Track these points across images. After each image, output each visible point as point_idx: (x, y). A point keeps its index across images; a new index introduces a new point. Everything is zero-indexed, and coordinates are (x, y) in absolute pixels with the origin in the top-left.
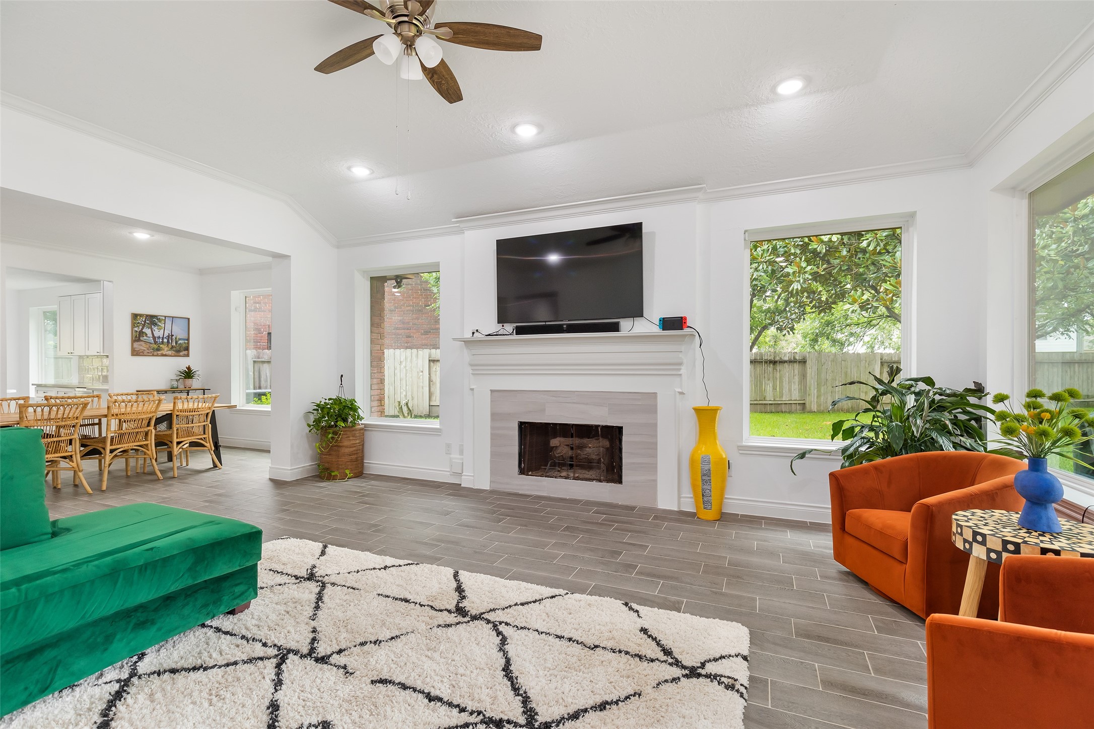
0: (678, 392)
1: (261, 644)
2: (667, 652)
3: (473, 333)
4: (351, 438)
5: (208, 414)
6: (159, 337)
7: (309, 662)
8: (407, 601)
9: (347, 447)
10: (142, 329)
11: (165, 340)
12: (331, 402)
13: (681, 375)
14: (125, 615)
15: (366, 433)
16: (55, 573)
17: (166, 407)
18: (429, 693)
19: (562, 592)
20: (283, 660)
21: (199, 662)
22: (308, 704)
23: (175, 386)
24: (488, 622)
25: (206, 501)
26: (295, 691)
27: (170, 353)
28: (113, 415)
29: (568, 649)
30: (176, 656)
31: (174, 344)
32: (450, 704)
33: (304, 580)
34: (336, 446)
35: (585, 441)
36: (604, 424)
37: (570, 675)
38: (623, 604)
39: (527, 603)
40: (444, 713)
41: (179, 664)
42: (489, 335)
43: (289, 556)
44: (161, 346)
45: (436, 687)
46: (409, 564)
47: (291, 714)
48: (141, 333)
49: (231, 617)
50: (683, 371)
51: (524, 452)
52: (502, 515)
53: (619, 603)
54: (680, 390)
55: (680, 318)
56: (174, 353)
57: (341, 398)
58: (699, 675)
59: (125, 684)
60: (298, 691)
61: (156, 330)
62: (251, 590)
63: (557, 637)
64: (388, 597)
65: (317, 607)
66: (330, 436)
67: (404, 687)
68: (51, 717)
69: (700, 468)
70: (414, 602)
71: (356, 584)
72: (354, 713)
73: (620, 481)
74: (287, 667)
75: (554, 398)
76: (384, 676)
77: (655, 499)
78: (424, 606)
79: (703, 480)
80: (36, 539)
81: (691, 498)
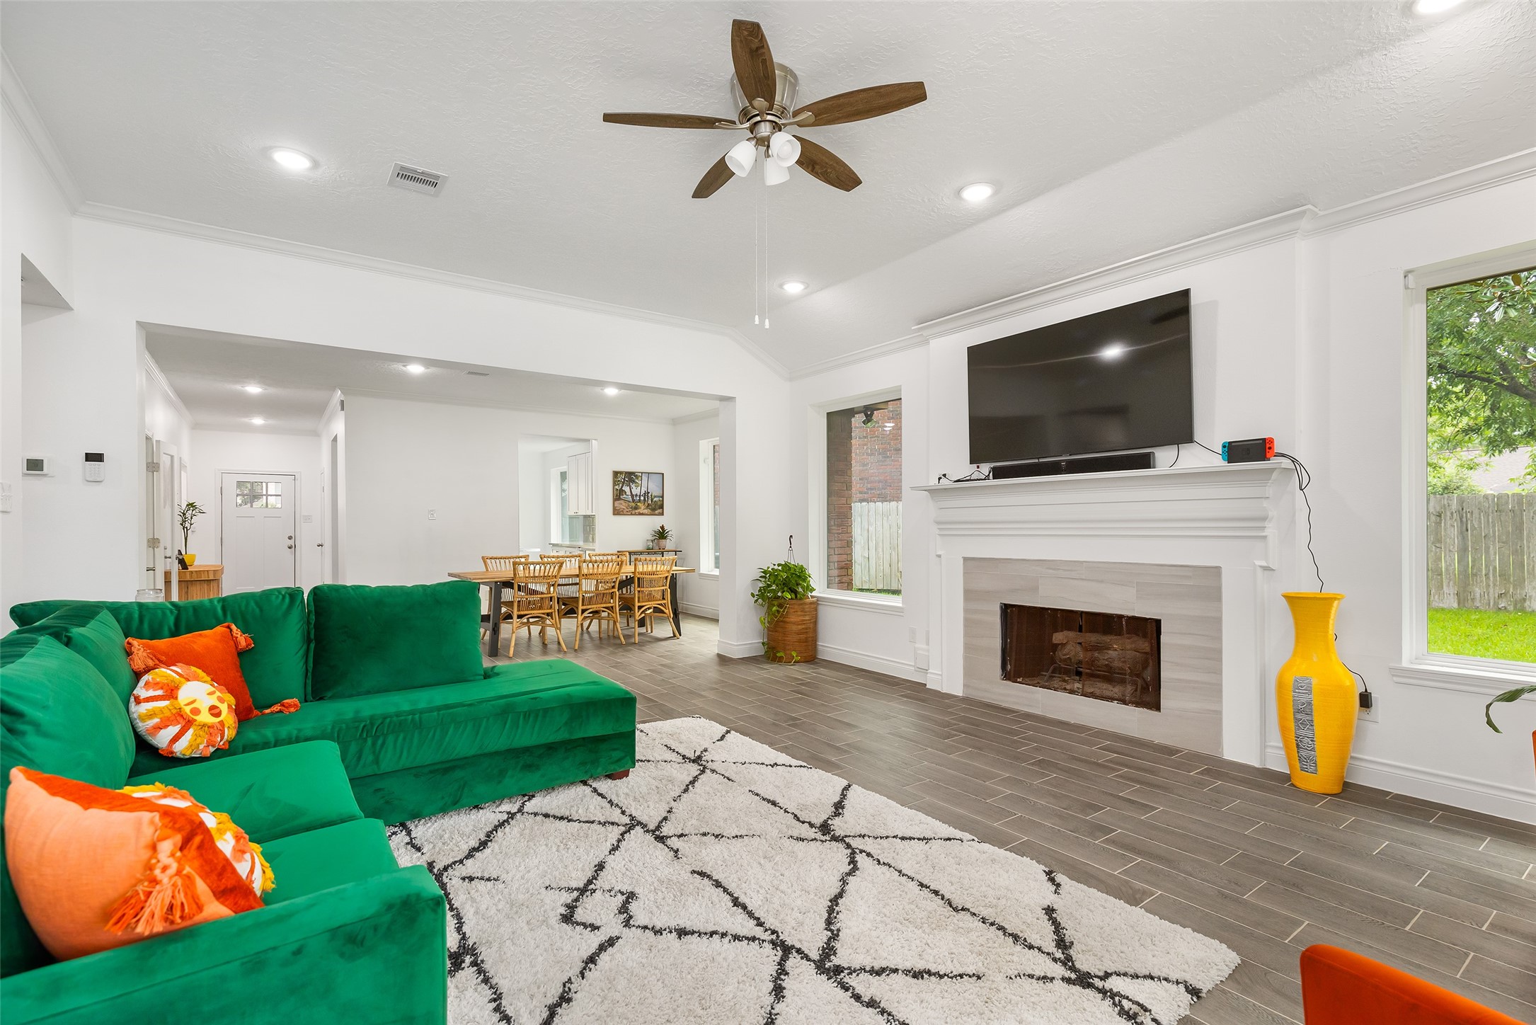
0: (1261, 567)
1: (620, 811)
2: (1062, 944)
3: (940, 479)
4: (799, 613)
5: (667, 577)
6: (636, 495)
7: (650, 837)
8: (774, 803)
9: (794, 623)
10: (622, 487)
11: (642, 498)
12: (780, 568)
13: (1265, 537)
14: (514, 753)
15: (821, 609)
16: (464, 706)
17: (628, 570)
18: (737, 898)
19: (967, 836)
20: (630, 828)
21: (567, 814)
22: (628, 873)
23: (651, 547)
24: (848, 846)
25: (649, 670)
26: (624, 859)
27: (646, 511)
28: (583, 575)
29: (924, 902)
30: (555, 803)
31: (650, 502)
32: (751, 914)
33: (689, 762)
34: (782, 621)
35: (1107, 639)
36: (1130, 614)
37: (904, 929)
38: (1045, 871)
39: (911, 838)
40: (741, 921)
41: (553, 811)
42: (959, 481)
43: (689, 735)
44: (638, 504)
45: (748, 894)
46: (801, 766)
47: (609, 877)
48: (621, 492)
49: (610, 781)
50: (1271, 530)
51: (1011, 647)
52: (954, 731)
53: (1040, 868)
54: (1264, 564)
55: (1261, 441)
56: (650, 511)
57: (790, 563)
58: (1090, 986)
59: (512, 816)
60: (627, 860)
61: (634, 487)
62: (628, 758)
63: (921, 885)
64: (757, 795)
65: (686, 790)
66: (774, 608)
67: (718, 884)
68: (457, 827)
69: (1292, 699)
70: (780, 807)
71: (734, 775)
72: (660, 893)
73: (1157, 706)
74: (630, 837)
75: (1051, 571)
76: (707, 870)
77: (1219, 743)
78: (788, 813)
79: (1297, 720)
80: (472, 678)
81: (1279, 748)
